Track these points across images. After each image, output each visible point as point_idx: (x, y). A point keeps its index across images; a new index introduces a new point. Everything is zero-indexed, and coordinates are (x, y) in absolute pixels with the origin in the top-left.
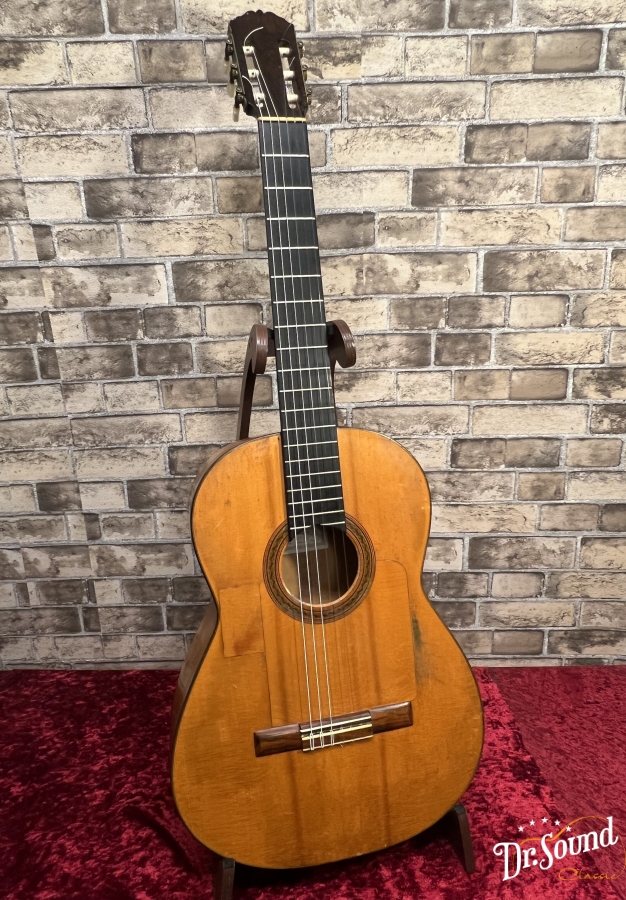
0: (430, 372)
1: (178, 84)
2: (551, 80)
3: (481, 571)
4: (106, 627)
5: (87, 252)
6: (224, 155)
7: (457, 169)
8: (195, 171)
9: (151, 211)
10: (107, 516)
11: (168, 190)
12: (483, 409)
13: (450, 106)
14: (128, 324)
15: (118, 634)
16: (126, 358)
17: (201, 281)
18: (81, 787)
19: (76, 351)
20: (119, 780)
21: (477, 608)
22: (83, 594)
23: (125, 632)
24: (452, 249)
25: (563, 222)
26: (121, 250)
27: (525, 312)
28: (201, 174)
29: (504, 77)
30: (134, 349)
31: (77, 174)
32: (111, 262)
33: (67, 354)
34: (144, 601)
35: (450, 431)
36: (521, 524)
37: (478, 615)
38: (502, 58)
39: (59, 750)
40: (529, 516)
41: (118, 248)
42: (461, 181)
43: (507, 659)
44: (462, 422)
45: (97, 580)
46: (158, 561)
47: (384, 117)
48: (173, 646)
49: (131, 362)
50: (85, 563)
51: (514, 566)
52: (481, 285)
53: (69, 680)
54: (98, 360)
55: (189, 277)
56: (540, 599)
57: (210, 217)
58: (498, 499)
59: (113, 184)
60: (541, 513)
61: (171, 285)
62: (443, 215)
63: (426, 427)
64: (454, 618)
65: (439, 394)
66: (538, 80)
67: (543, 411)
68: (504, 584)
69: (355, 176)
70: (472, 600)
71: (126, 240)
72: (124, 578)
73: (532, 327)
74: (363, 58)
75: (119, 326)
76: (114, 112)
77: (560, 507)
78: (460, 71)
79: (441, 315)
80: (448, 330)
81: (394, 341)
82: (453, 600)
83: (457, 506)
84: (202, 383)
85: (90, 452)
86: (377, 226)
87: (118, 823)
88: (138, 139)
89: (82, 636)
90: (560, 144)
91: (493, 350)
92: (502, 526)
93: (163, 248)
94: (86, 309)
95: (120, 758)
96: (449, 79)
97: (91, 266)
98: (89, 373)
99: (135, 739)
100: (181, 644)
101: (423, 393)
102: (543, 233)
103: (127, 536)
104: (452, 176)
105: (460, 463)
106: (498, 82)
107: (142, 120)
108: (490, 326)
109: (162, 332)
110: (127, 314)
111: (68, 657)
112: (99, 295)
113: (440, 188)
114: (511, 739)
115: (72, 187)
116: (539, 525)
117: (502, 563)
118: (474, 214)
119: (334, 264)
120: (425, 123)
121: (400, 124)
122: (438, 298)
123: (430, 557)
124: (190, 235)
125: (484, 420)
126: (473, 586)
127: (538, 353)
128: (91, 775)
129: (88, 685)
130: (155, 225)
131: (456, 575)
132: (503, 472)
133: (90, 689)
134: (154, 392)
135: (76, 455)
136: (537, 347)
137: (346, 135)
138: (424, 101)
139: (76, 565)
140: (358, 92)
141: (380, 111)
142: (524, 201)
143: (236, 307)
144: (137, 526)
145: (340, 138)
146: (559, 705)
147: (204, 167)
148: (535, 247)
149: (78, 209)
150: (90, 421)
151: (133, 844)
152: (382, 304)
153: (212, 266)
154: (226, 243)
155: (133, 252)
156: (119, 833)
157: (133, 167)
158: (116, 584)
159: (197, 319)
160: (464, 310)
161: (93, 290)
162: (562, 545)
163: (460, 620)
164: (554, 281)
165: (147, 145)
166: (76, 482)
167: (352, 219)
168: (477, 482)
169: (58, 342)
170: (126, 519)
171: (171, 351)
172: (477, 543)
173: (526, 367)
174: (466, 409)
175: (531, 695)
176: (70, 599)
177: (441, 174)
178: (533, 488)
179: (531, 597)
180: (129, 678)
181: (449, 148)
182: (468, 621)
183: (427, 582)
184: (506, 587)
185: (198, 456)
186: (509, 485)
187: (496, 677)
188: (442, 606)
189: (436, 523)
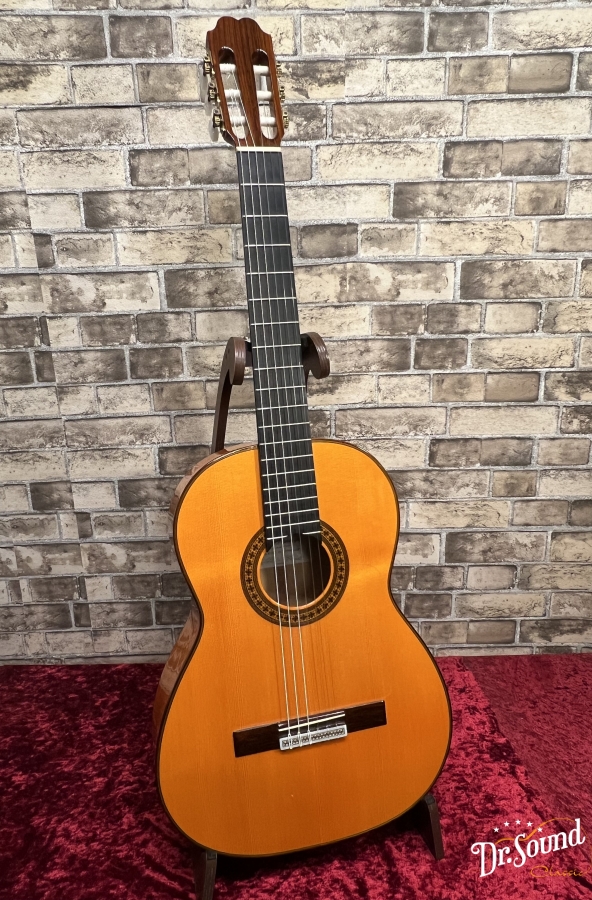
0: (410, 375)
1: (174, 103)
2: (524, 100)
3: (457, 564)
4: (96, 622)
5: (84, 260)
6: (215, 169)
7: (435, 183)
8: (188, 184)
9: (145, 221)
10: (98, 515)
11: (163, 203)
12: (460, 411)
13: (429, 124)
14: (122, 329)
15: (108, 629)
16: (119, 362)
17: (192, 288)
18: (80, 775)
19: (71, 354)
20: (116, 768)
21: (454, 600)
22: (74, 590)
23: (115, 628)
24: (431, 259)
25: (536, 234)
26: (117, 258)
27: (498, 318)
28: (193, 186)
29: (480, 97)
30: (127, 353)
31: (77, 186)
32: (106, 270)
33: (63, 358)
34: (133, 598)
35: (428, 431)
36: (494, 519)
37: (453, 606)
38: (477, 78)
39: (56, 742)
40: (503, 512)
41: (114, 257)
42: (440, 194)
43: (481, 648)
44: (440, 423)
45: (87, 577)
46: (147, 558)
47: (367, 134)
48: (162, 640)
49: (124, 366)
50: (76, 560)
51: (488, 560)
52: (459, 293)
53: (59, 674)
54: (92, 363)
55: (181, 284)
56: (512, 591)
57: (201, 228)
58: (474, 495)
59: (110, 196)
60: (514, 509)
61: (164, 291)
62: (422, 226)
63: (406, 428)
64: (432, 609)
65: (418, 396)
66: (512, 100)
67: (516, 412)
68: (479, 577)
69: (339, 189)
70: (449, 592)
71: (122, 249)
72: (114, 574)
73: (506, 333)
74: (347, 79)
75: (113, 331)
76: (114, 129)
77: (533, 504)
78: (438, 91)
79: (420, 321)
80: (427, 335)
81: (376, 346)
82: (431, 592)
83: (434, 502)
84: (191, 386)
85: (83, 453)
86: (360, 237)
87: (118, 808)
88: (135, 153)
89: (73, 632)
90: (533, 160)
91: (469, 355)
92: (478, 521)
93: (156, 257)
94: (82, 315)
95: (116, 747)
96: (429, 98)
97: (88, 273)
98: (84, 376)
99: (129, 730)
100: (169, 637)
101: (403, 395)
102: (517, 244)
103: (118, 534)
104: (430, 189)
105: (437, 462)
106: (474, 102)
107: (139, 137)
108: (466, 332)
109: (154, 337)
110: (121, 320)
111: (58, 652)
112: (94, 301)
113: (420, 201)
114: (488, 724)
115: (72, 198)
116: (512, 520)
117: (477, 556)
118: (453, 226)
119: (319, 272)
120: (405, 140)
121: (382, 140)
122: (418, 305)
123: (409, 551)
124: (182, 244)
125: (460, 422)
126: (449, 579)
127: (511, 357)
128: (89, 764)
129: (79, 679)
130: (148, 235)
131: (434, 569)
132: (478, 470)
133: (81, 683)
134: (146, 395)
135: (69, 455)
136: (510, 352)
137: (331, 151)
138: (404, 119)
139: (68, 562)
140: (342, 111)
141: (363, 128)
142: (499, 214)
143: (225, 313)
144: (127, 524)
145: (325, 153)
146: (531, 691)
147: (197, 181)
148: (508, 257)
149: (77, 219)
150: (83, 422)
151: (133, 828)
152: (365, 310)
153: (202, 274)
154: (217, 253)
155: (128, 260)
156: (120, 817)
157: (130, 180)
158: (106, 580)
159: (188, 324)
160: (443, 317)
161: (89, 296)
162: (534, 539)
163: (437, 611)
164: (527, 289)
165: (143, 160)
166: (68, 482)
167: (336, 229)
168: (453, 480)
169: (54, 346)
170: (116, 517)
171: (163, 355)
172: (453, 537)
173: (501, 370)
174: (443, 410)
175: (505, 681)
176: (62, 596)
177: (421, 187)
178: (507, 485)
179: (504, 589)
180: (119, 672)
181: (429, 163)
182: (445, 612)
183: (406, 576)
184: (481, 580)
185: (187, 456)
186: (484, 482)
187: (472, 666)
188: (420, 598)
189: (415, 519)
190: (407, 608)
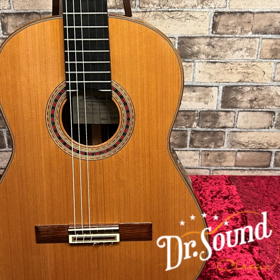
3: (230, 110)
21: (226, 136)
35: (212, 5)
37: (226, 140)
43: (245, 170)
56: (271, 130)
58: (245, 58)
60: (276, 69)
64: (210, 142)
68: (246, 119)
70: (223, 130)
82: (209, 129)
83: (215, 62)
92: (247, 77)
105: (218, 30)
114: (240, 219)
117: (245, 104)
123: (194, 99)
126: (223, 120)
131: (212, 113)
132: (250, 38)
163: (213, 143)
168: (230, 45)
172: (228, 90)
175: (258, 193)
178: (272, 50)
179: (265, 128)
182: (219, 144)
183: (192, 117)
184: (248, 121)
185: (23, 21)
186: (254, 47)
187: (237, 181)
188: (202, 133)
189: (200, 75)
190: (192, 141)
